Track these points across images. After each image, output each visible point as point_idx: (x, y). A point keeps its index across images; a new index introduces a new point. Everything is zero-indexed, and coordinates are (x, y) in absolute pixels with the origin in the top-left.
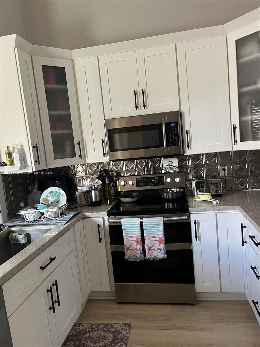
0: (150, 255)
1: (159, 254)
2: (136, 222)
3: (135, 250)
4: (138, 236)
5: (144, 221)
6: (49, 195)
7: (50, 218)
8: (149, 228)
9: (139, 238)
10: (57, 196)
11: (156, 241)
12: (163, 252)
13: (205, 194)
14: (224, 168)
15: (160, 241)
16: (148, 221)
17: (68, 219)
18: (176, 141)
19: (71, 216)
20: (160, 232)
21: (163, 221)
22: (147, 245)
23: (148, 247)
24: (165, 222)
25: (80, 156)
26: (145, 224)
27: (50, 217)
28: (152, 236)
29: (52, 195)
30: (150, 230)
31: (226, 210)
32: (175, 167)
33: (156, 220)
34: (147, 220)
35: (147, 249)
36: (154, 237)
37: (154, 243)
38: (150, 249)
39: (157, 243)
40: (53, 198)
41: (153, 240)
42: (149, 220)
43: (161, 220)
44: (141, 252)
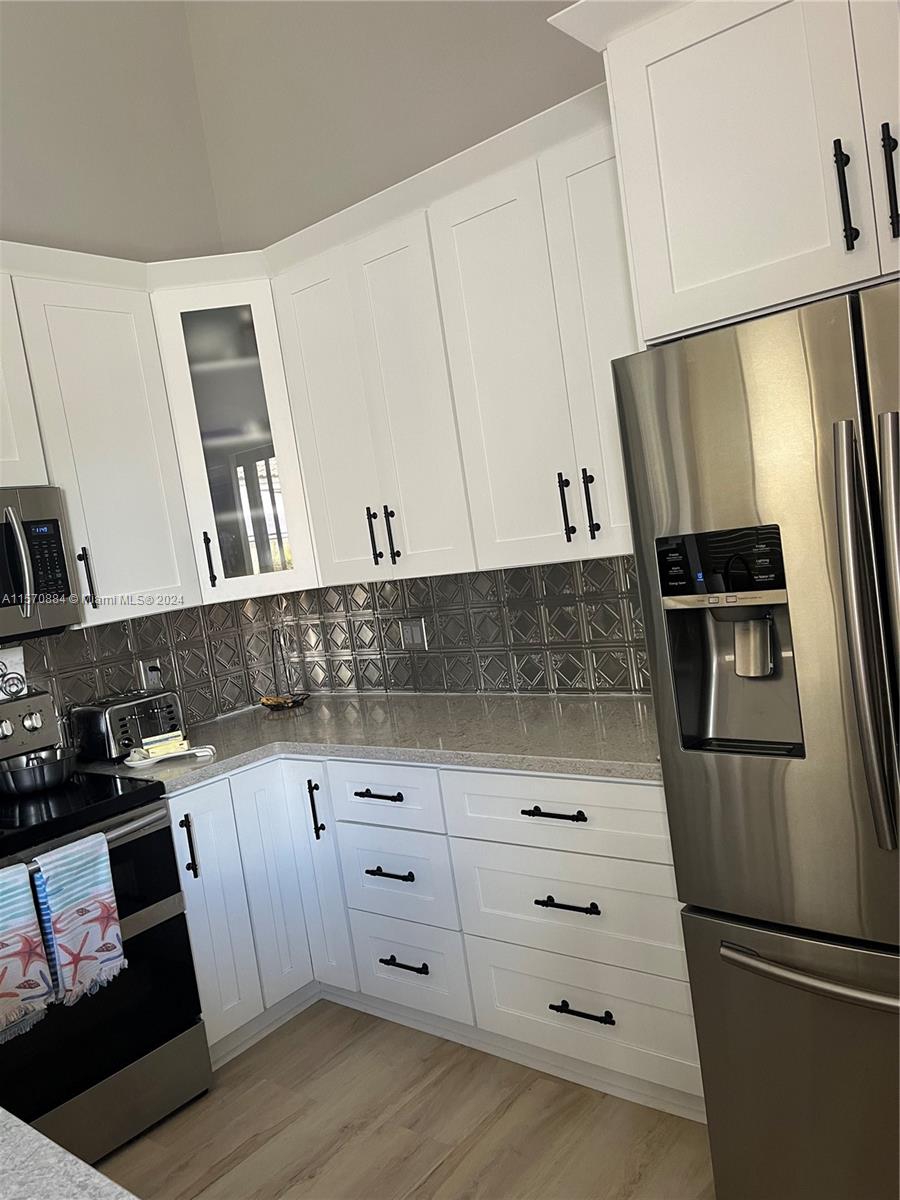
0: (81, 983)
1: (107, 966)
2: (16, 881)
3: (18, 991)
4: (28, 929)
5: (44, 865)
8: (64, 885)
9: (36, 936)
11: (90, 925)
12: (119, 949)
13: (167, 739)
14: (151, 664)
15: (104, 920)
16: (57, 860)
18: (60, 582)
20: (103, 886)
21: (106, 844)
22: (66, 950)
23: (71, 954)
24: (114, 845)
26: (51, 873)
28: (78, 911)
30: (71, 889)
31: (253, 761)
32: (16, 682)
33: (82, 851)
34: (54, 858)
35: (70, 963)
36: (83, 912)
37: (84, 934)
38: (76, 959)
39: (97, 927)
41: (83, 921)
42: (62, 855)
43: (101, 843)
44: (48, 985)
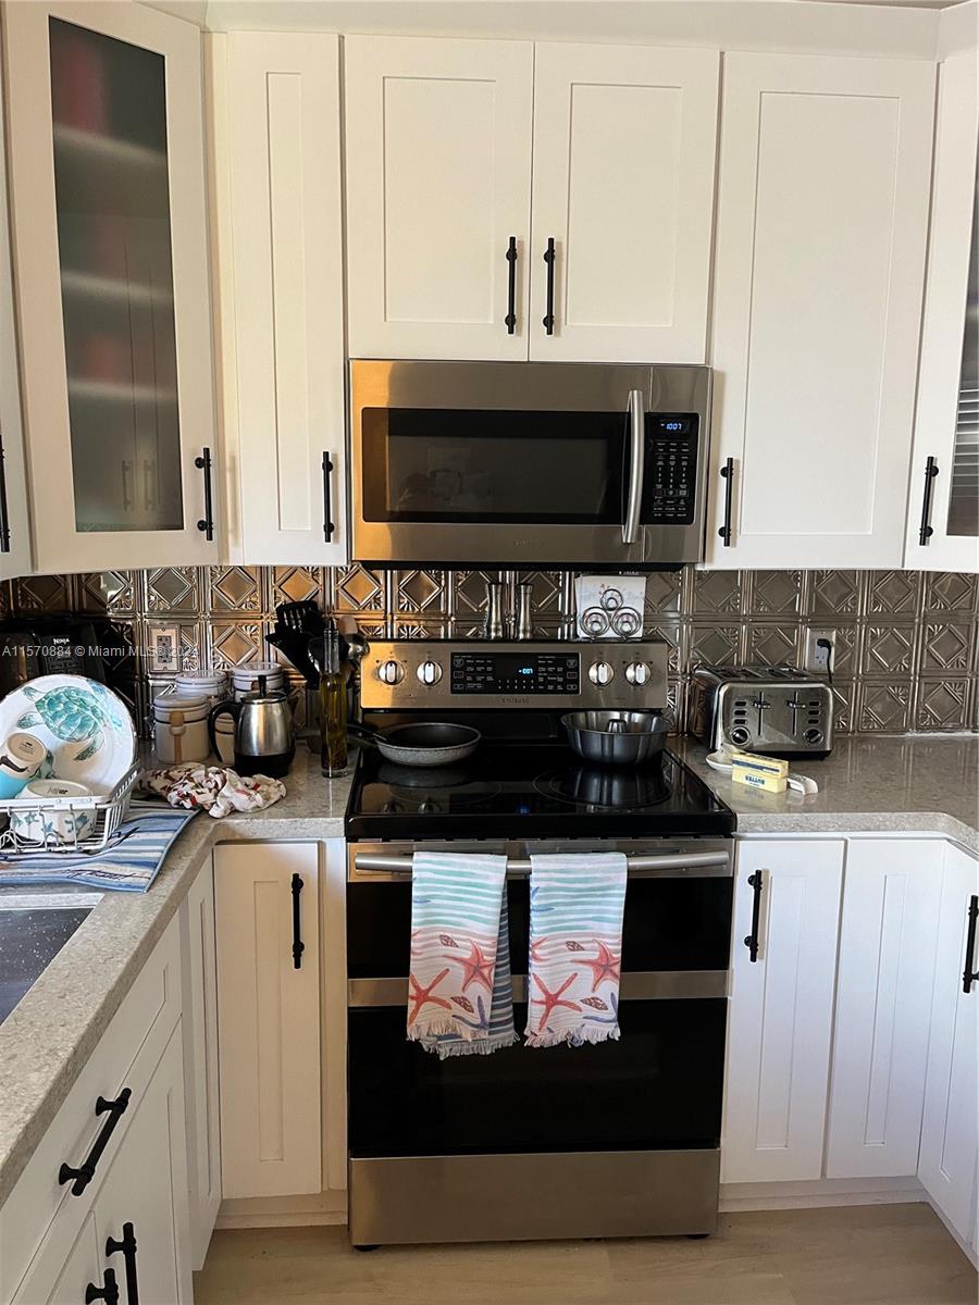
0: (551, 1031)
1: (591, 1025)
5: (537, 871)
6: (37, 717)
7: (49, 844)
8: (557, 904)
10: (79, 721)
11: (581, 966)
12: (611, 1013)
14: (823, 636)
15: (601, 967)
16: (555, 871)
17: (156, 853)
18: (682, 503)
19: (171, 836)
20: (607, 923)
21: (626, 874)
22: (540, 985)
23: (546, 992)
24: (635, 878)
25: (206, 526)
26: (542, 885)
27: (51, 839)
28: (567, 943)
29: (54, 718)
30: (563, 913)
32: (631, 619)
33: (591, 871)
34: (551, 866)
35: (541, 1003)
36: (574, 946)
37: (571, 974)
38: (551, 1001)
39: (588, 974)
40: (60, 734)
41: (572, 958)
42: (563, 866)
43: (619, 868)
